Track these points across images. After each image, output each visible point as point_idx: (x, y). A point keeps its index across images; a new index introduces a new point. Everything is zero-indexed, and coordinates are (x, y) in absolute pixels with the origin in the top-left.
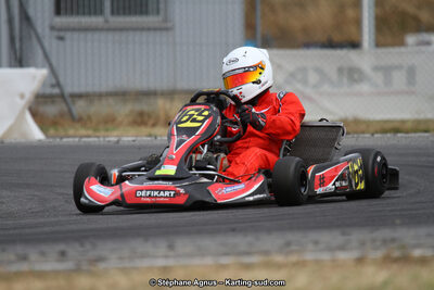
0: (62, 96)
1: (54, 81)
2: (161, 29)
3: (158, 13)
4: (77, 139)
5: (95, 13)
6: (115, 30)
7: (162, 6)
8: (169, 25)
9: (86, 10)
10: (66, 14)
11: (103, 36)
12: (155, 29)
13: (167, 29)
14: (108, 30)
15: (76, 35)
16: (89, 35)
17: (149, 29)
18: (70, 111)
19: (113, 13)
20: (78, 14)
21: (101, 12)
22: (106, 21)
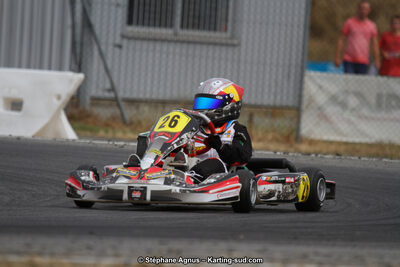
0: (116, 100)
1: (108, 86)
2: (227, 45)
3: (226, 29)
4: (122, 143)
5: (166, 26)
6: (183, 42)
7: (230, 24)
8: (235, 42)
9: (157, 23)
10: (138, 24)
11: (171, 47)
12: (222, 45)
13: (234, 45)
14: (177, 42)
15: (145, 44)
16: (158, 46)
17: (215, 44)
18: (122, 115)
19: (182, 27)
20: (149, 25)
21: (172, 26)
22: (176, 34)
